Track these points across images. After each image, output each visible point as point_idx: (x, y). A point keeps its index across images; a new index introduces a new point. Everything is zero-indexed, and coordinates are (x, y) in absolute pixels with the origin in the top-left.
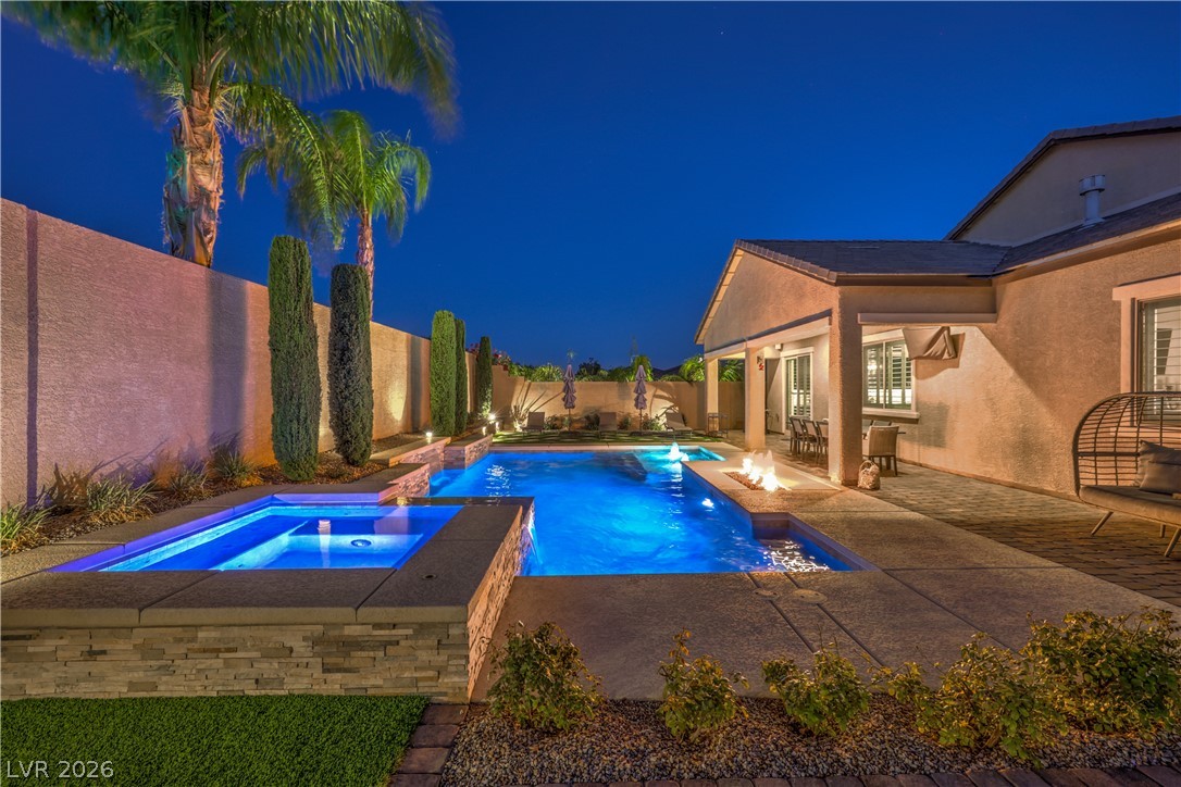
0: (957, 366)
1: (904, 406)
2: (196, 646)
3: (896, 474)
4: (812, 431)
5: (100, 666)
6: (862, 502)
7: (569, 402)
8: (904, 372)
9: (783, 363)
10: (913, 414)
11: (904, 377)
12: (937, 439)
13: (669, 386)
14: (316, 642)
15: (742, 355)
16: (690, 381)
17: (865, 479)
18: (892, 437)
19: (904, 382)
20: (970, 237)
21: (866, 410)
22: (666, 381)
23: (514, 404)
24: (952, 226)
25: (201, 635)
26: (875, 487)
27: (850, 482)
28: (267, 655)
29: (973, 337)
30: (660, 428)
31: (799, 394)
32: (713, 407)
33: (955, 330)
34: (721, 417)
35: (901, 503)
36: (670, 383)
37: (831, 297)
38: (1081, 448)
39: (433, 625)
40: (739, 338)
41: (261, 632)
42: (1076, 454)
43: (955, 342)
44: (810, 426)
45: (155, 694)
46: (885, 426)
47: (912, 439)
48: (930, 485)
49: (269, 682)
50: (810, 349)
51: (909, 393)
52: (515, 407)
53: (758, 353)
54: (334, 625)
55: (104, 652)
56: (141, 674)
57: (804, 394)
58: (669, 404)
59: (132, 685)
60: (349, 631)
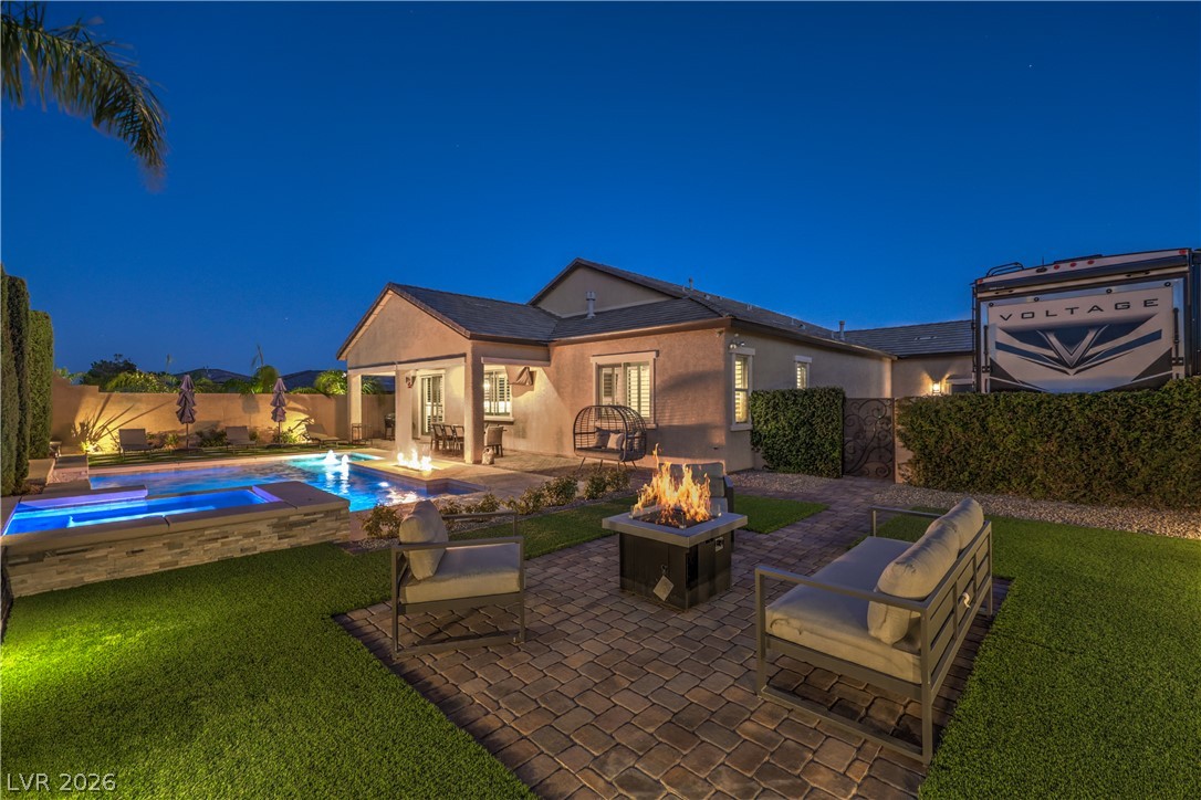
0: (533, 390)
1: (507, 414)
2: (204, 538)
3: (502, 456)
4: (450, 433)
5: (139, 558)
6: (485, 470)
7: (184, 414)
8: (506, 392)
9: (419, 380)
10: (510, 418)
11: (506, 395)
12: (522, 434)
13: (304, 400)
14: (275, 526)
15: (393, 374)
16: (327, 395)
17: (486, 458)
18: (498, 434)
19: (506, 398)
20: (542, 305)
21: (486, 418)
22: (300, 393)
23: (79, 419)
24: (532, 297)
25: (206, 532)
26: (492, 463)
27: (478, 462)
28: (247, 536)
29: (539, 372)
30: (294, 440)
31: (433, 406)
32: (356, 417)
33: (531, 369)
34: (364, 426)
35: (505, 468)
36: (305, 396)
37: (467, 346)
38: (577, 431)
39: (333, 511)
40: (390, 361)
41: (243, 526)
42: (575, 434)
43: (532, 375)
44: (448, 429)
45: (177, 567)
46: (496, 426)
47: (510, 435)
48: (520, 460)
49: (247, 550)
50: (443, 371)
51: (509, 404)
52: (82, 425)
53: (407, 375)
54: (284, 518)
55: (142, 551)
56: (169, 557)
57: (438, 406)
58: (304, 417)
59: (162, 565)
60: (292, 519)
